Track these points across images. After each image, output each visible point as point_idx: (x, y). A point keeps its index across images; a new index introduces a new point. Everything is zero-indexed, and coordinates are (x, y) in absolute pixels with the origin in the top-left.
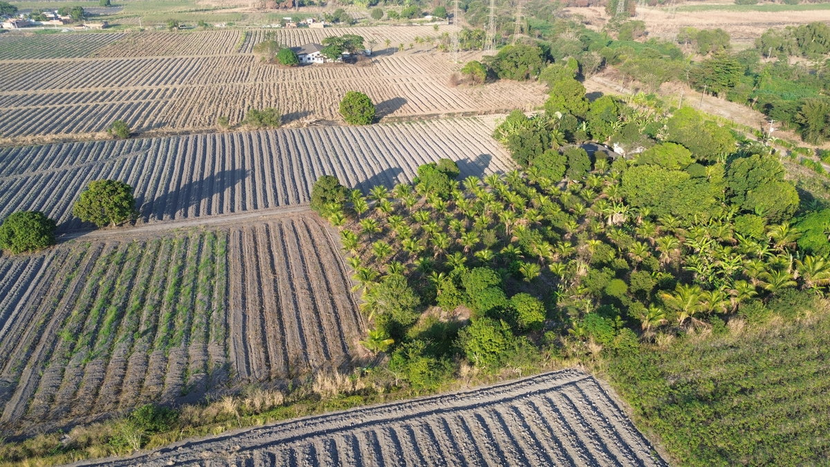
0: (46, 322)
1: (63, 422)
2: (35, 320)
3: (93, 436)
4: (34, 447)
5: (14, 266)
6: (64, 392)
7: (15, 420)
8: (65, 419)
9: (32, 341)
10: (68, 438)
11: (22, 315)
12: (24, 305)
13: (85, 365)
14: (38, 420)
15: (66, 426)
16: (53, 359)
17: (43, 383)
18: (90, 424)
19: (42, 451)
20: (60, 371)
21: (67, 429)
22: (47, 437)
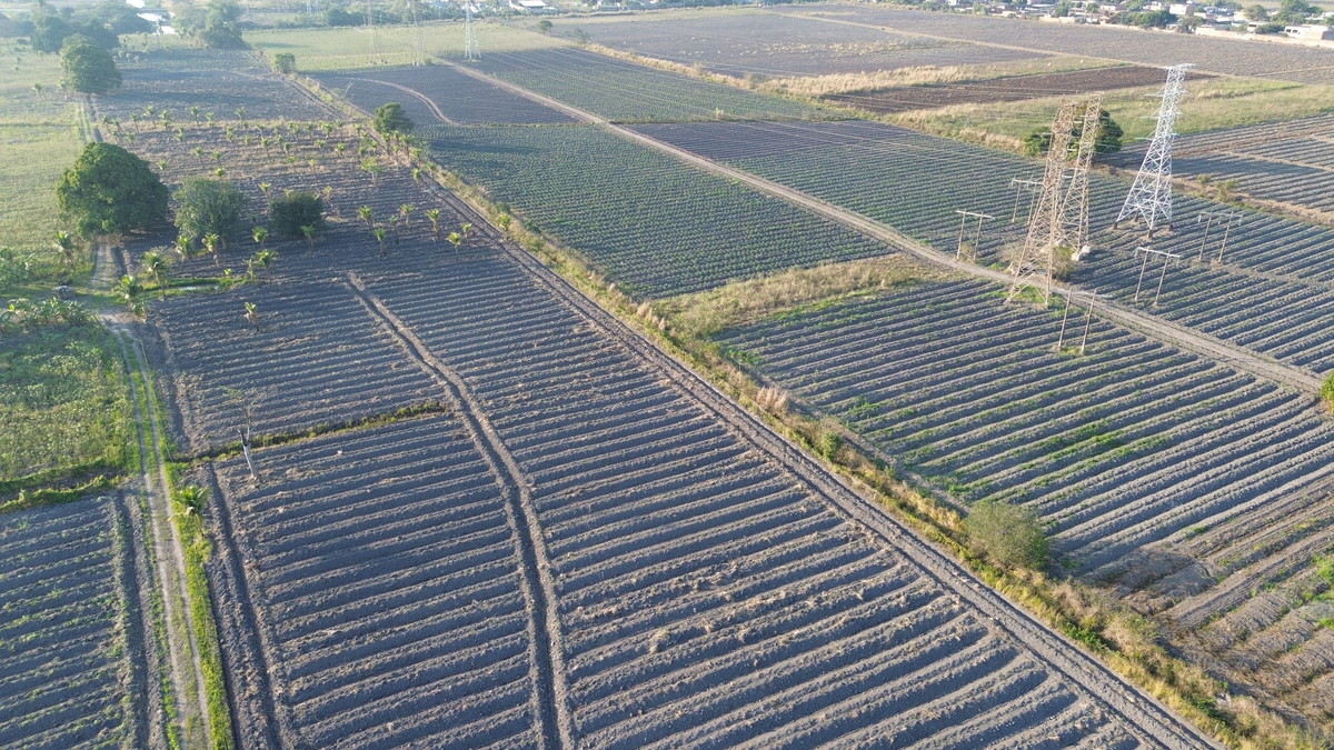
0: (1311, 530)
1: (1236, 677)
2: (1297, 517)
3: (1262, 729)
4: (1181, 675)
5: (1321, 428)
6: (1266, 639)
7: (1184, 625)
8: (1241, 675)
9: (1273, 542)
10: (1227, 703)
11: (1285, 501)
12: (1297, 488)
13: (1321, 627)
14: (1208, 646)
15: (1236, 685)
16: (1284, 586)
17: (1247, 607)
18: (1269, 709)
19: (1186, 688)
20: (1280, 609)
21: (1235, 690)
22: (1203, 678)
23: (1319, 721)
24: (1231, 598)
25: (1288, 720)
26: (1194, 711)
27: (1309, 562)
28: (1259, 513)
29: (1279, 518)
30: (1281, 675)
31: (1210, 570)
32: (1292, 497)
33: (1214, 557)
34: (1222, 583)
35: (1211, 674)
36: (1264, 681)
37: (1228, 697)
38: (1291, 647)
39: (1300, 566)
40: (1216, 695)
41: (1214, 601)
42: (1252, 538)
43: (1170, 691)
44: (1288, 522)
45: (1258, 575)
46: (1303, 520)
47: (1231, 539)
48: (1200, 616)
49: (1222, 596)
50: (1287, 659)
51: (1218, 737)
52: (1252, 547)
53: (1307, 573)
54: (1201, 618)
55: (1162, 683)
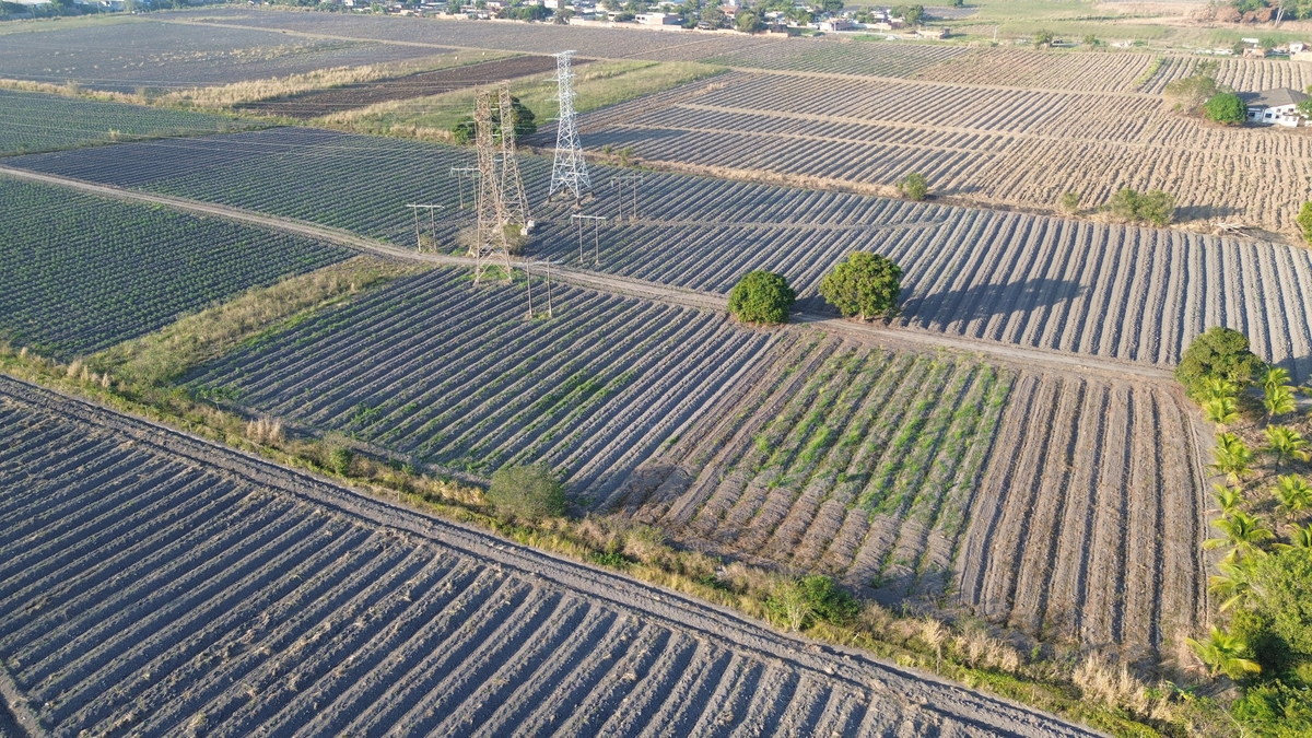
0: (747, 417)
1: (725, 550)
2: (736, 410)
3: (751, 584)
4: (687, 564)
5: (735, 337)
6: (738, 512)
7: (680, 522)
8: (729, 547)
9: (724, 434)
10: (725, 572)
11: (724, 399)
12: (730, 387)
13: (770, 489)
14: (701, 533)
15: (726, 556)
16: (740, 466)
17: (720, 492)
18: (752, 566)
19: (694, 572)
20: (741, 485)
21: (727, 560)
22: (703, 559)
23: (786, 561)
24: (707, 488)
25: (766, 569)
26: (703, 589)
27: (751, 442)
28: (710, 415)
29: (724, 414)
30: (754, 536)
31: (688, 471)
32: (729, 395)
33: (688, 459)
34: (699, 478)
35: (708, 554)
36: (744, 545)
37: (724, 568)
38: (755, 512)
39: (746, 447)
40: (715, 569)
41: (696, 495)
42: (710, 436)
43: (683, 580)
44: (731, 415)
45: (721, 463)
46: (740, 411)
47: (696, 441)
48: (689, 511)
49: (701, 489)
50: (755, 523)
51: (725, 603)
52: (712, 443)
53: (752, 451)
54: (691, 512)
55: (676, 576)
